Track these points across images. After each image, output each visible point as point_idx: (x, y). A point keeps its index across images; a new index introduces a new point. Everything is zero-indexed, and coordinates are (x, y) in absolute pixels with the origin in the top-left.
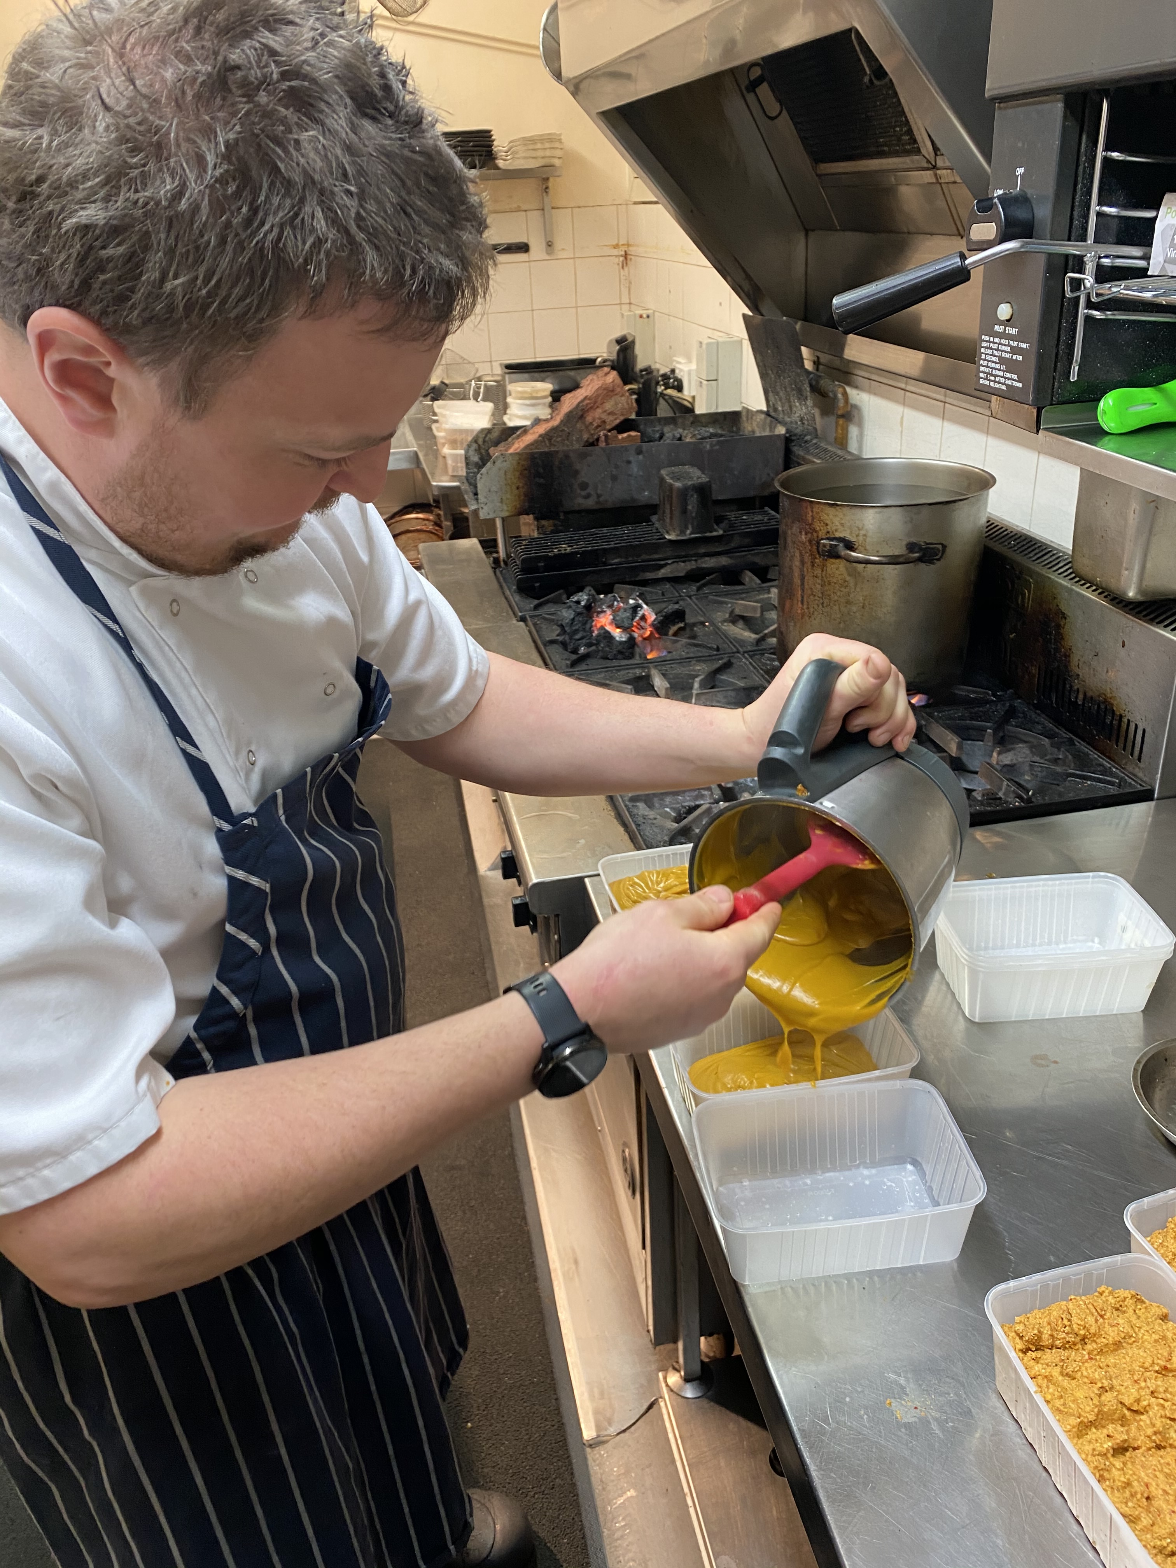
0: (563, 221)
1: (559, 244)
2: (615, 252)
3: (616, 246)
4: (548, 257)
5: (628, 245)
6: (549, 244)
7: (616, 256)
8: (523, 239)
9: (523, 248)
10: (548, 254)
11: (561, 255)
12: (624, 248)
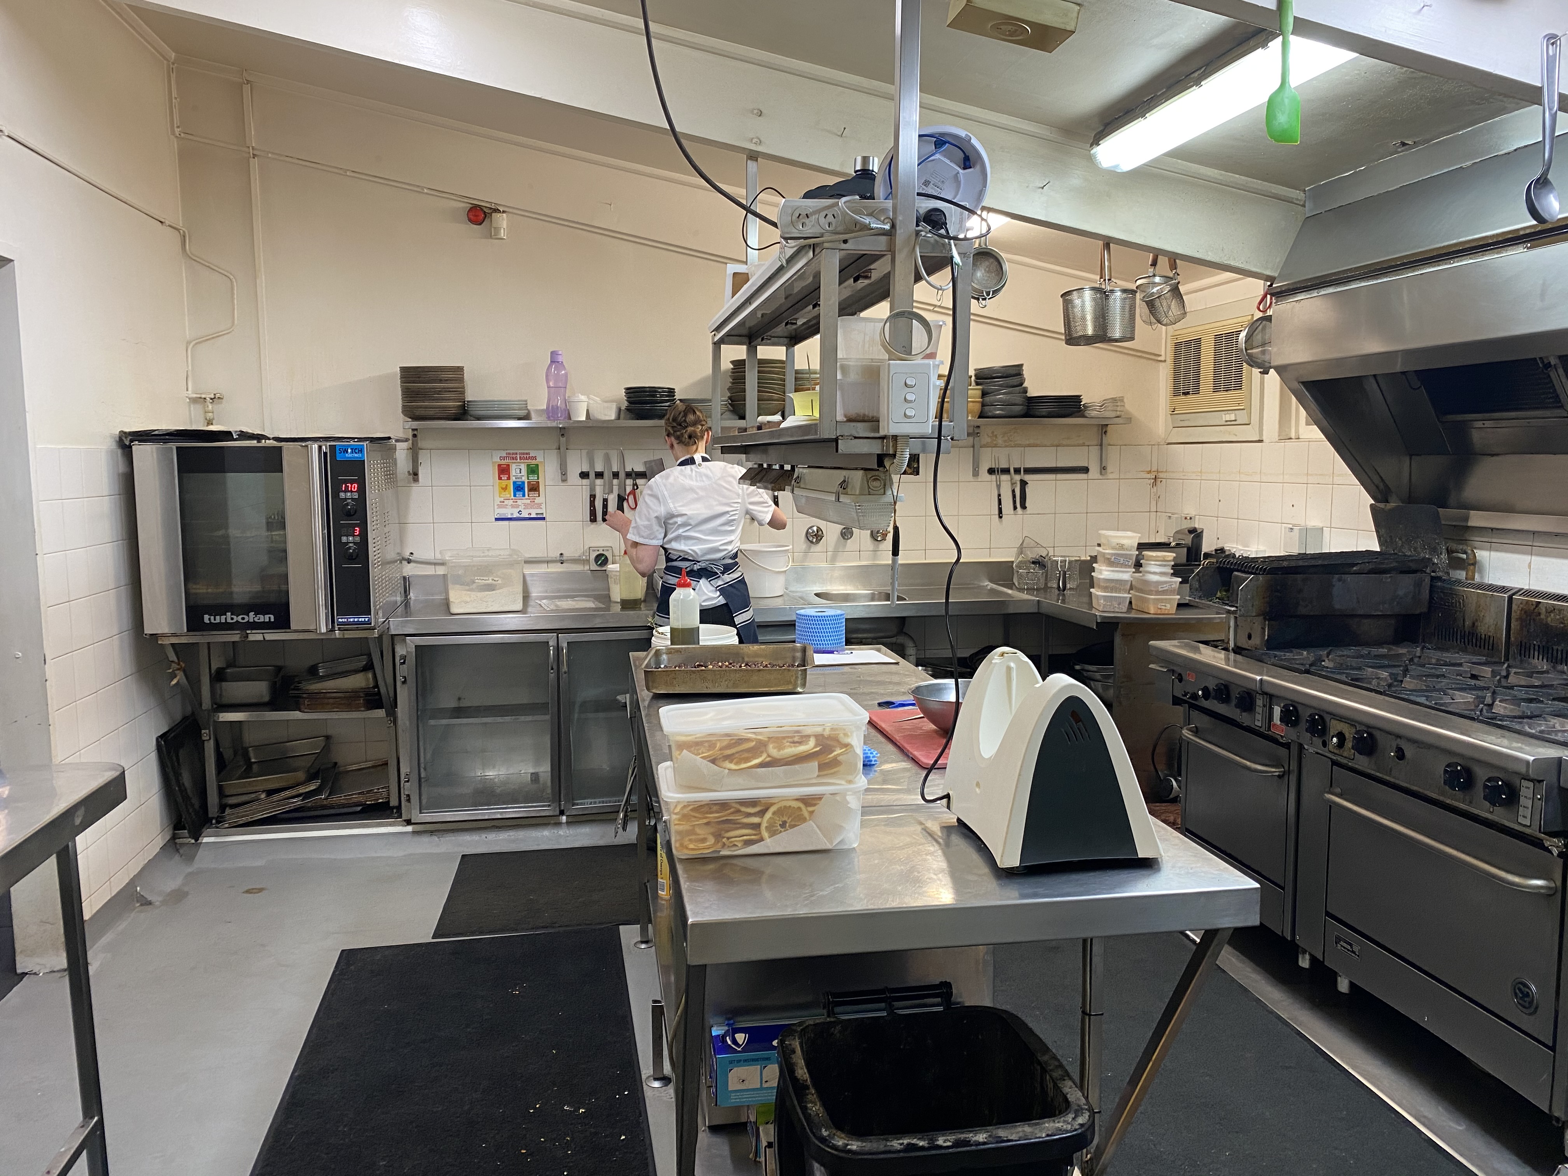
0: (1113, 454)
1: (1110, 469)
2: (1149, 476)
3: (1149, 472)
4: (1101, 477)
5: (1158, 471)
6: (1103, 469)
7: (1149, 479)
8: (1084, 464)
9: (1085, 470)
10: (1101, 474)
11: (1111, 476)
12: (1155, 473)
